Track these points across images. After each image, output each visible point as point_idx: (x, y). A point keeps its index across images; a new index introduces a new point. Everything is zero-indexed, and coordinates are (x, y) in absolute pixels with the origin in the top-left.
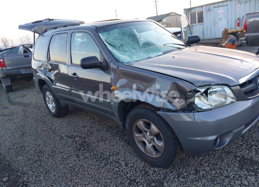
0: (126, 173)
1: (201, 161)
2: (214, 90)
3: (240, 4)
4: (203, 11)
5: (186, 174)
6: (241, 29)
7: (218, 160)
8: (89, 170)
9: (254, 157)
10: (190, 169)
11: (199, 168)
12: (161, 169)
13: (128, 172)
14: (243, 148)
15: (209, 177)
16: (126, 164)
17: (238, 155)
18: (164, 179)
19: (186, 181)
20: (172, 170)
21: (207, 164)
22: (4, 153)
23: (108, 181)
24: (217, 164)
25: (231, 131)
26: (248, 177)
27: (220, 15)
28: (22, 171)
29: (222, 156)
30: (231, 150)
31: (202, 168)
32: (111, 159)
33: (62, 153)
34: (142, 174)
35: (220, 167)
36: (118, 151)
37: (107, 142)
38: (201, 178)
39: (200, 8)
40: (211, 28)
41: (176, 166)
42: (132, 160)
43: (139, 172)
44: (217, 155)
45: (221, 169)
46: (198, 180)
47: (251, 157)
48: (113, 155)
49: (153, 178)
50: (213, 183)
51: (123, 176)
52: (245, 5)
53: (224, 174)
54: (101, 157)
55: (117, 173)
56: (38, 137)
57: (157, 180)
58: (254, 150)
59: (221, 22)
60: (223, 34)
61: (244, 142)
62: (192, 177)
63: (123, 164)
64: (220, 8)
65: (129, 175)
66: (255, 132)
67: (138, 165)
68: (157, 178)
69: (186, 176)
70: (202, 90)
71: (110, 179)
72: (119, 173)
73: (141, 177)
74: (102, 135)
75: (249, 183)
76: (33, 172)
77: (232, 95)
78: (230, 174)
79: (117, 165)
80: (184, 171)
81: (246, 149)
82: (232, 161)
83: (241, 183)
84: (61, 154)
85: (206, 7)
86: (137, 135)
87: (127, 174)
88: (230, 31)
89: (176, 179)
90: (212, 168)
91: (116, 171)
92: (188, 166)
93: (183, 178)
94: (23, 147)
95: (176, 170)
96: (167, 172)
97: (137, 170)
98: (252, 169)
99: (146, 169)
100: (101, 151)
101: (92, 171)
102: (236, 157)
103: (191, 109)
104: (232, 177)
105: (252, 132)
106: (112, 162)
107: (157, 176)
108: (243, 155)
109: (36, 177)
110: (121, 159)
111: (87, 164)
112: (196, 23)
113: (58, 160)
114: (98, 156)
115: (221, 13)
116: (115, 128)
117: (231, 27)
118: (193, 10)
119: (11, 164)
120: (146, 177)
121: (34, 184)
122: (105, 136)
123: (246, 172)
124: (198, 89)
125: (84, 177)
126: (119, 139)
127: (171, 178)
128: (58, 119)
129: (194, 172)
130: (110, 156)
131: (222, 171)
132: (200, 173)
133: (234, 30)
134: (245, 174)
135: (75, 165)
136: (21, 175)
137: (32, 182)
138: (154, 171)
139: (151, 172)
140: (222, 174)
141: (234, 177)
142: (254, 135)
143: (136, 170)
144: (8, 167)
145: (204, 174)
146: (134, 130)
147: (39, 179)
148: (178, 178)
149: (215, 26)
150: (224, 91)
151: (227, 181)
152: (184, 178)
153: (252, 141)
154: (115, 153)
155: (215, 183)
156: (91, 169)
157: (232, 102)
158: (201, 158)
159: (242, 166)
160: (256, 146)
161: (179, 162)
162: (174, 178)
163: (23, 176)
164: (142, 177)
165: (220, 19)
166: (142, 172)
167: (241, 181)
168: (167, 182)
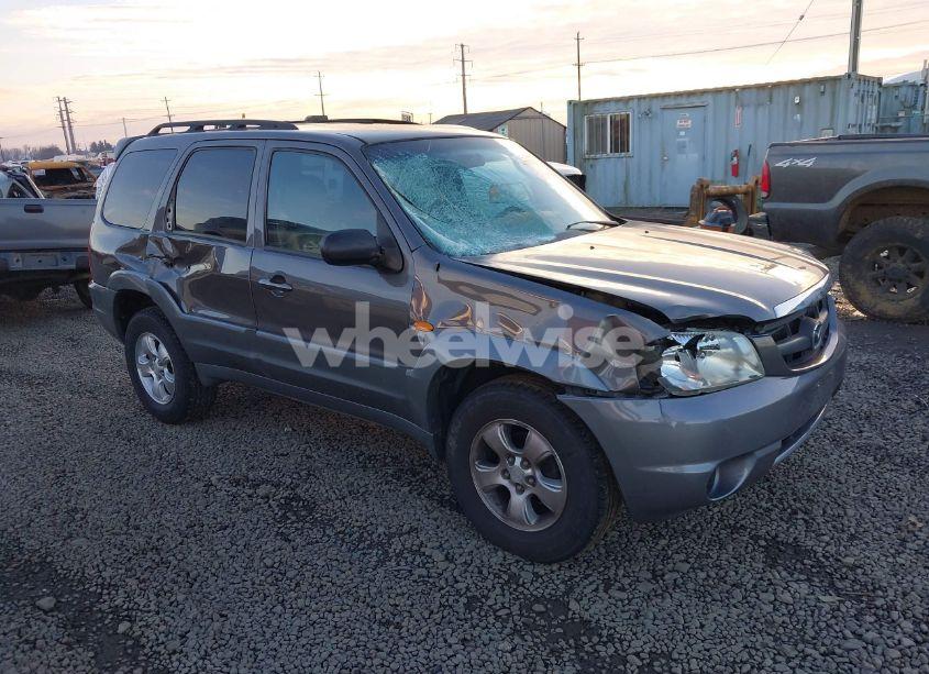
0: (451, 579)
1: (663, 549)
2: (710, 343)
3: (742, 106)
4: (628, 115)
5: (626, 581)
6: (744, 187)
7: (711, 547)
8: (333, 574)
9: (802, 538)
10: (637, 570)
11: (661, 567)
12: (555, 567)
13: (459, 578)
14: (773, 516)
15: (691, 586)
16: (446, 556)
17: (762, 532)
18: (567, 593)
19: (631, 597)
20: (588, 572)
21: (683, 557)
22: (11, 529)
23: (401, 601)
24: (707, 556)
25: (750, 454)
26: (790, 584)
27: (682, 133)
28: (100, 581)
29: (721, 536)
30: (743, 522)
31: (670, 566)
32: (396, 545)
33: (229, 530)
34: (500, 581)
35: (718, 562)
36: (415, 524)
37: (371, 499)
38: (670, 591)
39: (621, 105)
40: (650, 172)
41: (597, 562)
42: (464, 546)
43: (491, 576)
44: (706, 535)
45: (720, 567)
46: (662, 595)
47: (795, 539)
48: (401, 535)
49: (534, 593)
50: (702, 599)
51: (443, 588)
52: (756, 112)
53: (727, 578)
54: (361, 540)
55: (423, 581)
56: (124, 482)
57: (548, 597)
58: (801, 522)
59: (684, 156)
60: (692, 196)
61: (775, 502)
62: (644, 588)
63: (438, 556)
64: (681, 113)
65: (461, 586)
66: (800, 477)
67: (485, 559)
68: (548, 591)
69: (627, 587)
70: (684, 340)
71: (407, 595)
72: (431, 580)
73: (498, 591)
74: (351, 479)
75: (794, 598)
76: (144, 581)
77: (754, 358)
78: (746, 579)
79: (418, 560)
80: (621, 572)
81: (781, 519)
82: (746, 547)
83: (775, 600)
84: (226, 532)
85: (639, 105)
86: (483, 469)
87: (457, 582)
88: (712, 189)
89: (601, 593)
90: (696, 565)
91: (419, 576)
92: (630, 561)
93: (619, 589)
94: (75, 510)
95: (599, 573)
96: (572, 578)
97: (485, 572)
98: (798, 566)
99: (509, 569)
100: (359, 524)
101: (343, 576)
102: (756, 538)
103: (650, 392)
104: (750, 586)
105: (794, 479)
106: (402, 552)
107: (547, 587)
108: (773, 533)
109: (158, 595)
110: (429, 545)
111: (324, 558)
112: (604, 151)
113: (220, 546)
114: (350, 536)
115: (686, 130)
116: (388, 460)
117: (713, 174)
118: (596, 108)
119: (49, 559)
120: (515, 590)
121: (158, 613)
122: (362, 484)
123: (784, 573)
124: (672, 336)
125: (322, 592)
126: (410, 492)
127: (586, 591)
128: (178, 428)
129: (650, 576)
130: (390, 536)
131: (722, 573)
132: (666, 577)
133: (725, 188)
134: (783, 579)
135: (280, 562)
136: (99, 591)
137: (145, 609)
138: (537, 575)
139: (526, 576)
140: (722, 579)
141: (755, 586)
142: (799, 485)
143: (480, 572)
144: (42, 570)
145: (675, 580)
146: (473, 454)
147: (173, 599)
148: (606, 591)
149: (663, 167)
150: (735, 346)
151: (737, 593)
152: (622, 589)
153: (795, 500)
154: (406, 528)
155: (709, 599)
156: (338, 572)
157: (754, 379)
158: (663, 542)
159: (774, 560)
160: (806, 513)
161: (603, 551)
162: (596, 590)
163: (109, 594)
164: (503, 590)
165: (682, 148)
166: (500, 577)
167: (775, 594)
168: (578, 601)
